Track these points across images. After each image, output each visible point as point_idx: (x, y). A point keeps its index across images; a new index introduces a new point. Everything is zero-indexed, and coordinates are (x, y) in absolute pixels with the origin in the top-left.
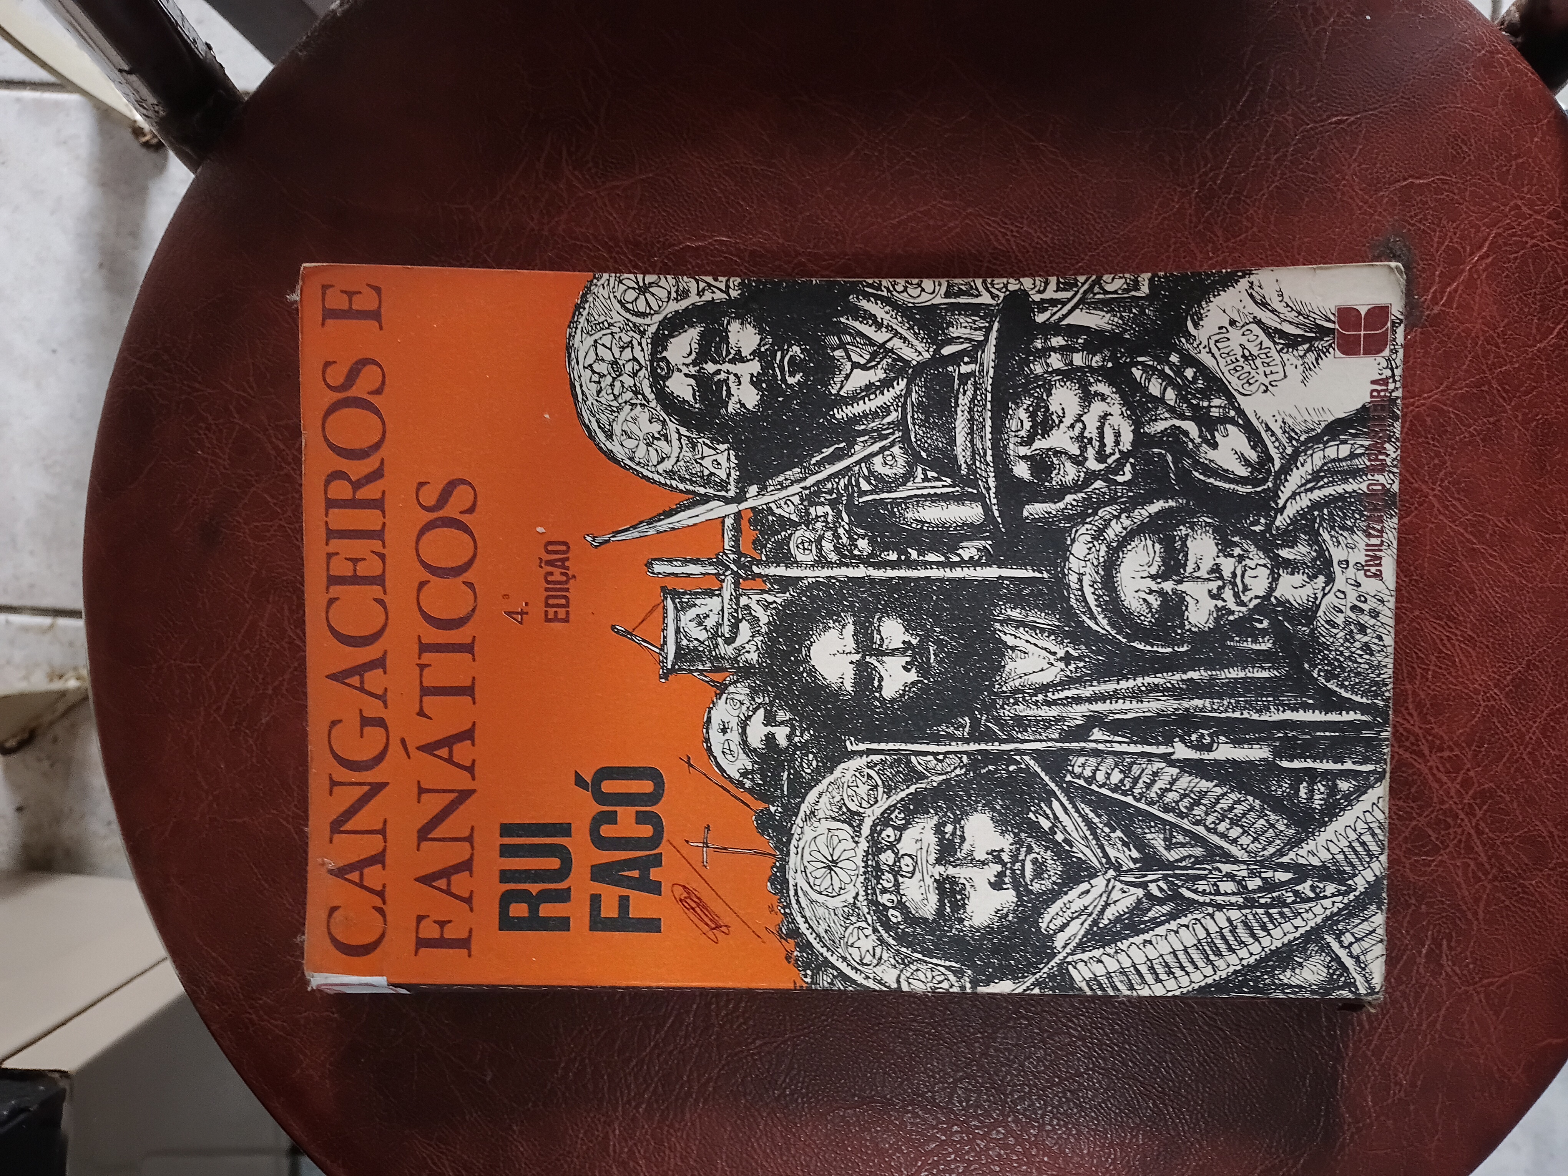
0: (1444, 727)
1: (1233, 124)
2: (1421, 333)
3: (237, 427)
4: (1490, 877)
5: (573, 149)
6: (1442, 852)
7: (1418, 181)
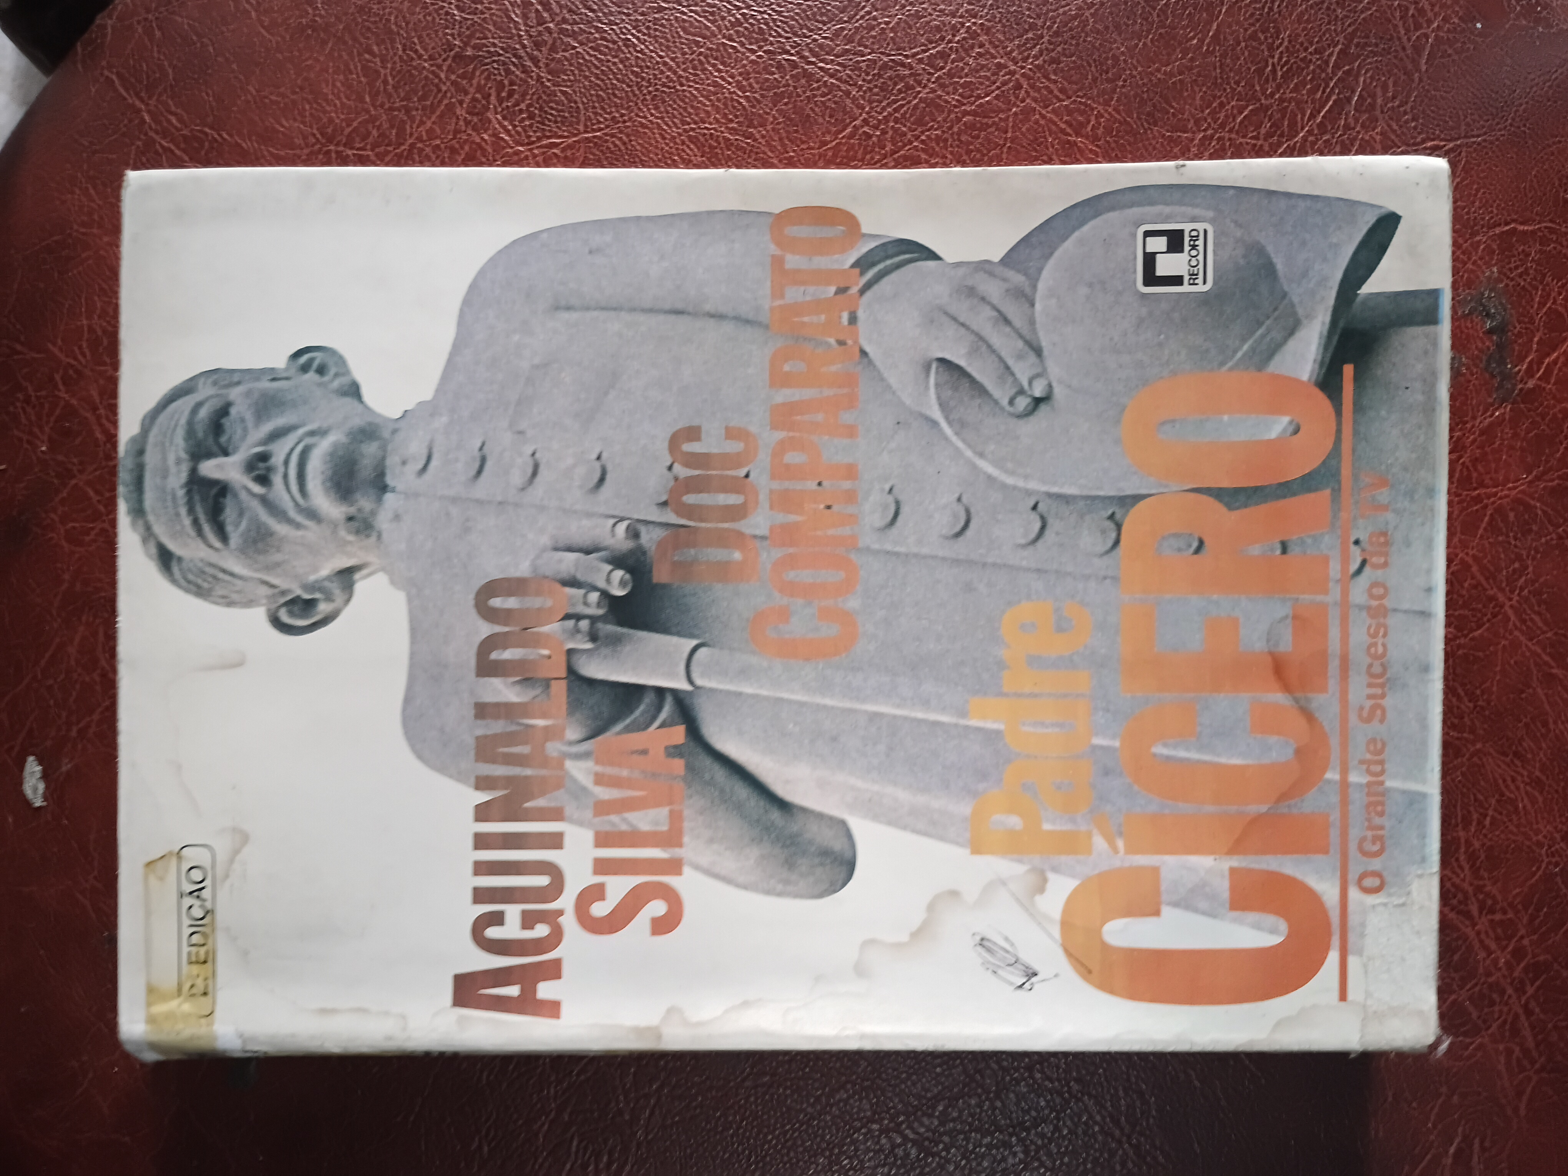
0: (1499, 884)
1: (1311, 138)
2: (1511, 410)
3: (62, 403)
4: (1537, 1066)
5: (504, 94)
6: (1483, 1033)
7: (1521, 228)
